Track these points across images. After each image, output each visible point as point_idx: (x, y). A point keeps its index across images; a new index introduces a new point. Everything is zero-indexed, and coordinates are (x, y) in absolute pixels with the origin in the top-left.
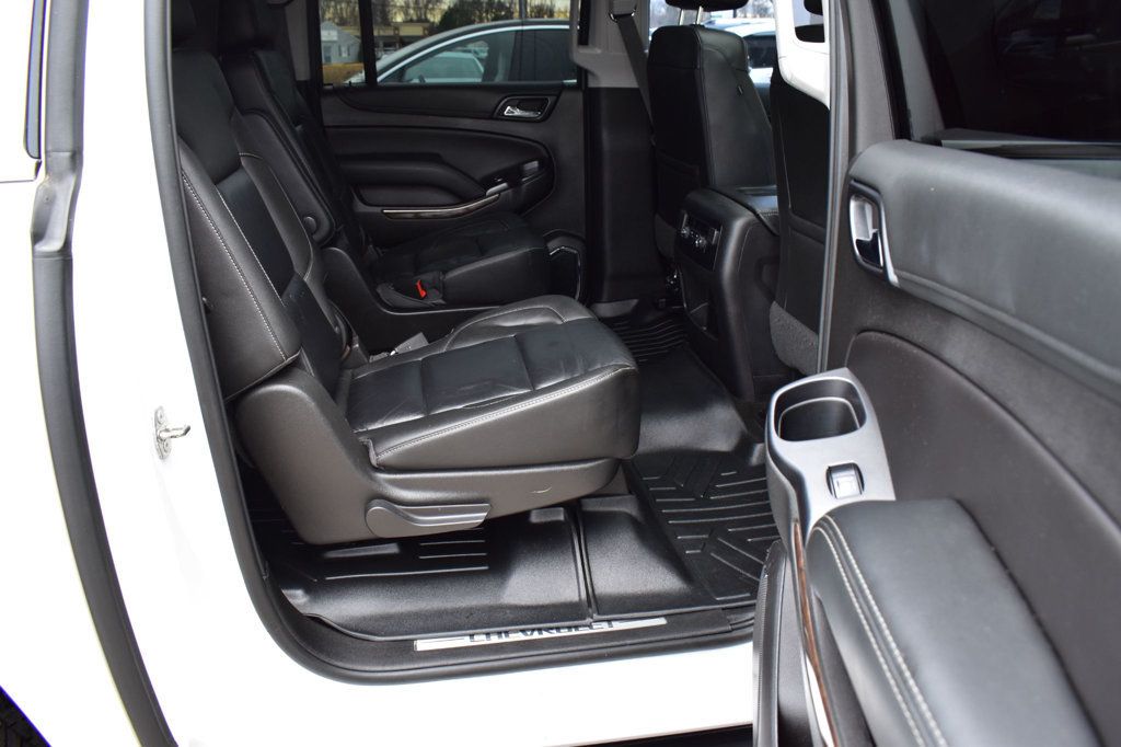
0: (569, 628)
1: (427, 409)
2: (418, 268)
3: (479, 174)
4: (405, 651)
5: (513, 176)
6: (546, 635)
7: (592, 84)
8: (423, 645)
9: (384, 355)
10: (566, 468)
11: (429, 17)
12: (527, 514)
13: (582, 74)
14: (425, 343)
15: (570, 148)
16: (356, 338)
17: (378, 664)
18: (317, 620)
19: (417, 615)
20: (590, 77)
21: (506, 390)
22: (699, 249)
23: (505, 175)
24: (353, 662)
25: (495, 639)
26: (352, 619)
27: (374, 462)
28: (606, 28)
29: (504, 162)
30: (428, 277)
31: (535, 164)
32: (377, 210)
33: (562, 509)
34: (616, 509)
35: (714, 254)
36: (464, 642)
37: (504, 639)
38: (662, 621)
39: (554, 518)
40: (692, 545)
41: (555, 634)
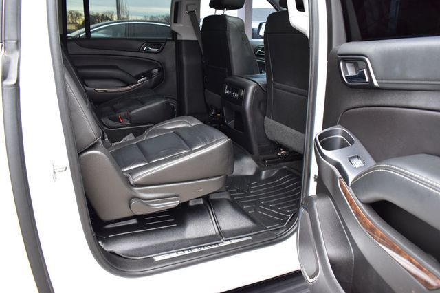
0: (215, 244)
1: (148, 161)
2: (116, 111)
3: (134, 75)
4: (150, 261)
5: (148, 74)
6: (206, 248)
7: (179, 38)
8: (157, 258)
9: (118, 143)
10: (209, 180)
11: (77, 21)
12: (188, 202)
13: (174, 34)
14: (133, 138)
15: (170, 63)
16: (106, 136)
17: (142, 268)
18: (112, 253)
19: (152, 247)
20: (178, 36)
21: (180, 151)
22: (235, 98)
23: (145, 74)
24: (131, 269)
25: (187, 252)
26: (126, 251)
27: (132, 183)
28: (184, 16)
29: (145, 69)
30: (123, 114)
31: (157, 70)
32: (93, 89)
33: (202, 199)
34: (221, 197)
35: (241, 100)
36: (175, 255)
37: (190, 252)
38: (250, 238)
39: (199, 203)
40: (251, 209)
41: (210, 247)
